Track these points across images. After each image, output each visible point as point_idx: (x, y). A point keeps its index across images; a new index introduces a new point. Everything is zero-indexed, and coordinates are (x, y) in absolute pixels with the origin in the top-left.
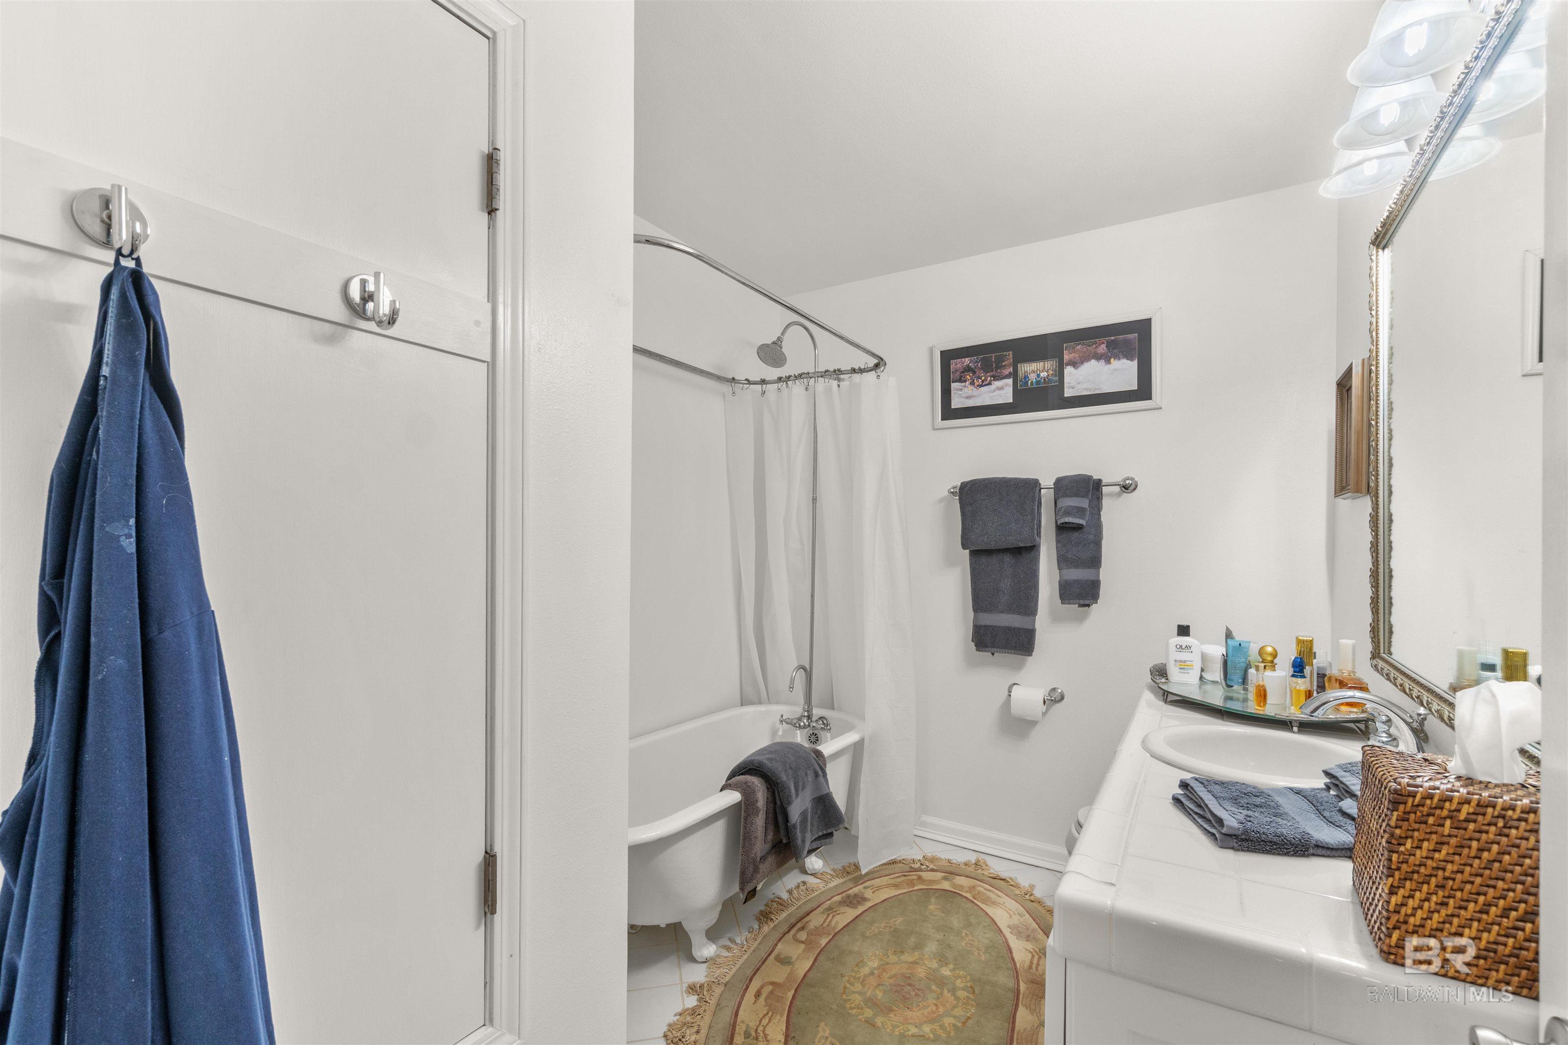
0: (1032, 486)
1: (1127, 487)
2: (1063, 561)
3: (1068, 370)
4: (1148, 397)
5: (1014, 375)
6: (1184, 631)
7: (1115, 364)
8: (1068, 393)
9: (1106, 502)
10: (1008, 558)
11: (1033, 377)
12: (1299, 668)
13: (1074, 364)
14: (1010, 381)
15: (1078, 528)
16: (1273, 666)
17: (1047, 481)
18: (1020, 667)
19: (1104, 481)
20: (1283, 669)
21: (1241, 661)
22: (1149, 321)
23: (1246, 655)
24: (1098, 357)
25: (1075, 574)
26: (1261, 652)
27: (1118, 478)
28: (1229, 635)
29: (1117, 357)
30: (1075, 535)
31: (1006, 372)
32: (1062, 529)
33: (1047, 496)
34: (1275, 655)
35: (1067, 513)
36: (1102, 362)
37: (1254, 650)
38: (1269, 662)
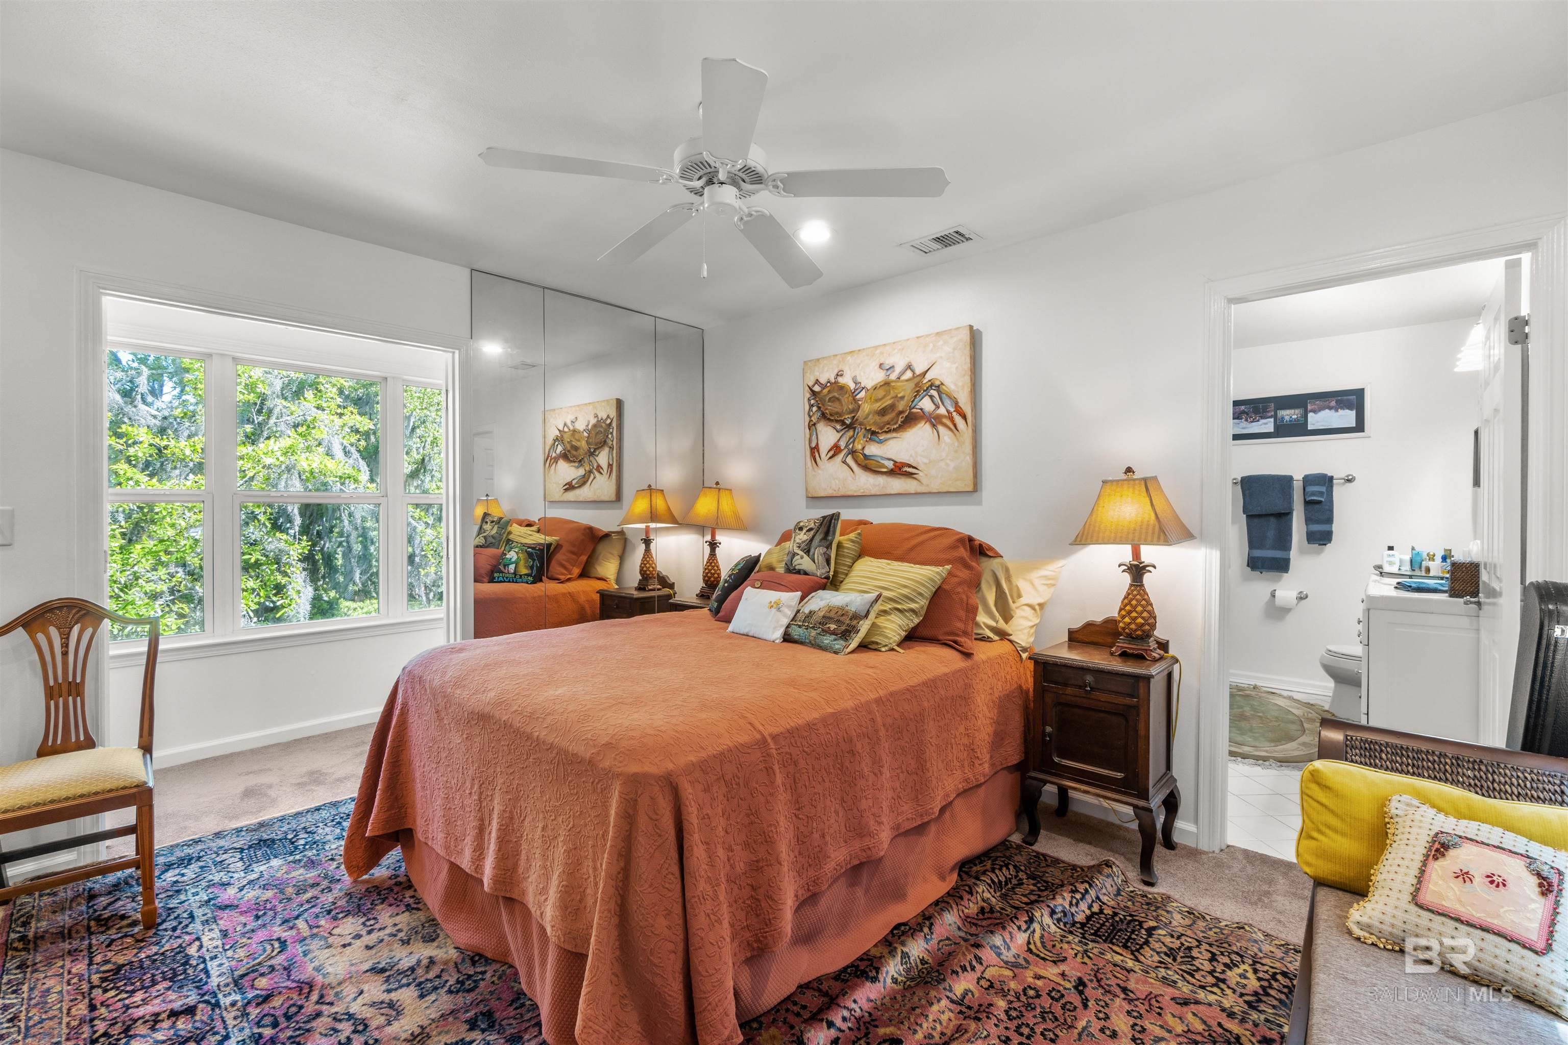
0: (1288, 480)
1: (1349, 480)
2: (1308, 520)
3: (1310, 415)
4: (1363, 431)
5: (1275, 417)
6: (1391, 548)
7: (1341, 412)
8: (1310, 427)
9: (1335, 489)
10: (1272, 519)
11: (1287, 418)
12: (1444, 559)
13: (1314, 411)
14: (1272, 420)
15: (1319, 502)
16: (1433, 560)
17: (1298, 476)
18: (1279, 580)
19: (1335, 477)
20: (1438, 559)
21: (1419, 559)
22: (1363, 390)
23: (1421, 557)
24: (1330, 408)
25: (1316, 527)
26: (1428, 555)
27: (1343, 475)
28: (1413, 549)
29: (1342, 408)
30: (1317, 506)
31: (1270, 414)
32: (1308, 503)
33: (1297, 486)
34: (1434, 555)
35: (1313, 494)
36: (1333, 411)
37: (1425, 556)
38: (1432, 558)
